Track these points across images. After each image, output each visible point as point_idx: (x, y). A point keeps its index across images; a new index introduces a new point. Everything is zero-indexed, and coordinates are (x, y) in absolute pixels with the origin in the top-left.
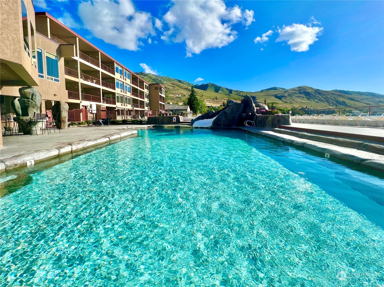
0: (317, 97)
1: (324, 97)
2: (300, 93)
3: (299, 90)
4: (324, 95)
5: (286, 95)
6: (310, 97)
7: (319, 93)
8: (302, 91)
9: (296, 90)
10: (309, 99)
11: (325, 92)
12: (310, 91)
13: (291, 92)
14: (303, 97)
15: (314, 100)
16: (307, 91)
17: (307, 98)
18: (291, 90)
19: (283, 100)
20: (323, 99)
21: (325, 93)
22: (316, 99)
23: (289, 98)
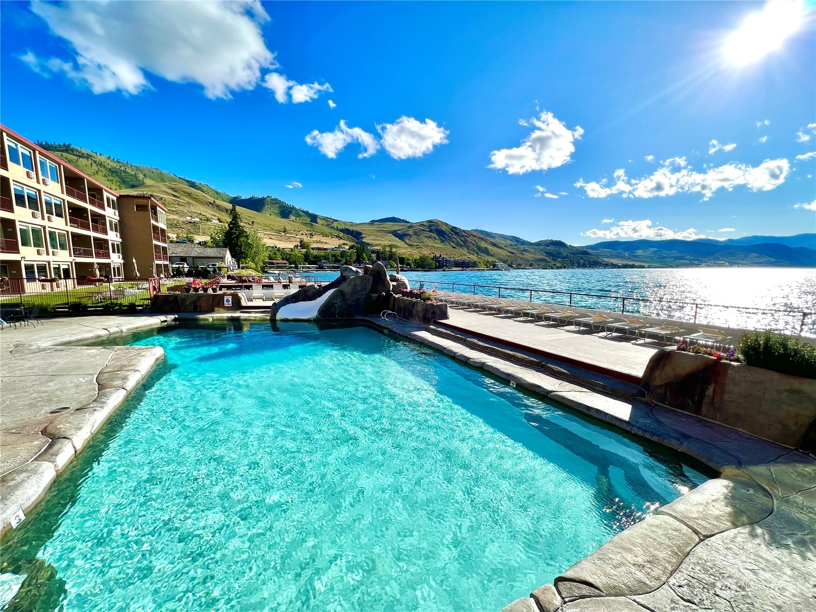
0: (454, 240)
1: (462, 239)
2: (431, 231)
3: (430, 226)
4: (463, 236)
5: (410, 232)
6: (445, 238)
7: (457, 234)
8: (433, 228)
9: (424, 226)
10: (443, 242)
11: (464, 231)
12: (444, 228)
13: (417, 228)
14: (435, 238)
15: (449, 243)
16: (440, 228)
17: (441, 240)
18: (418, 224)
19: (407, 240)
20: (462, 243)
21: (464, 234)
22: (453, 242)
23: (414, 237)
